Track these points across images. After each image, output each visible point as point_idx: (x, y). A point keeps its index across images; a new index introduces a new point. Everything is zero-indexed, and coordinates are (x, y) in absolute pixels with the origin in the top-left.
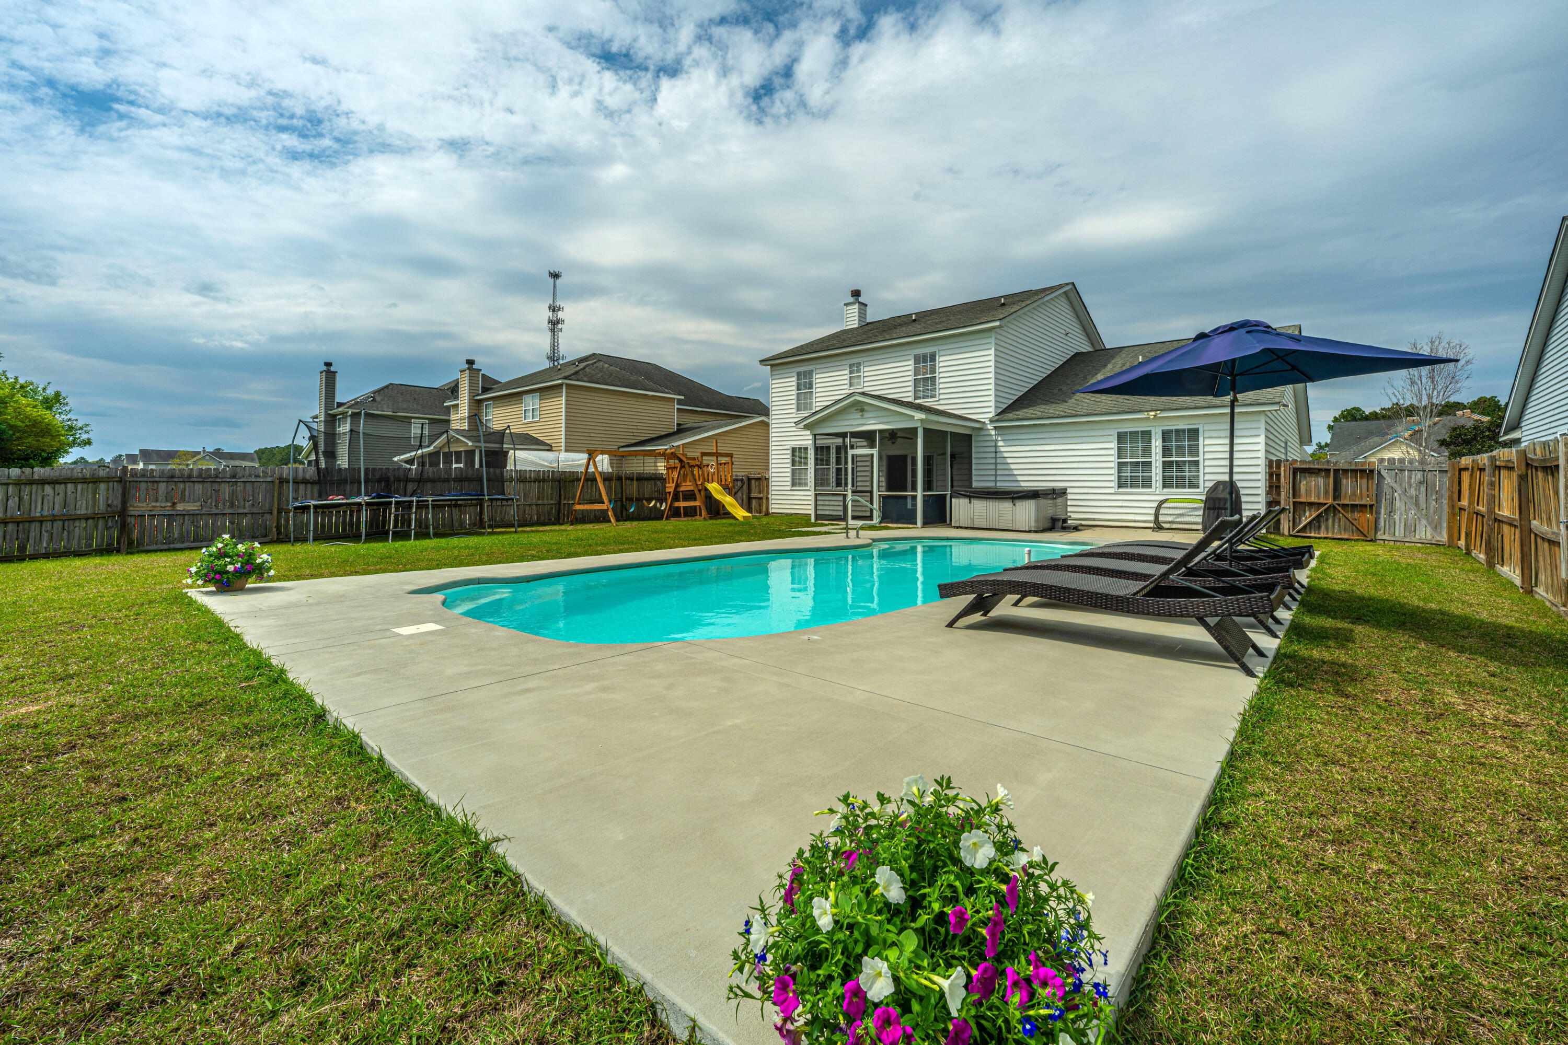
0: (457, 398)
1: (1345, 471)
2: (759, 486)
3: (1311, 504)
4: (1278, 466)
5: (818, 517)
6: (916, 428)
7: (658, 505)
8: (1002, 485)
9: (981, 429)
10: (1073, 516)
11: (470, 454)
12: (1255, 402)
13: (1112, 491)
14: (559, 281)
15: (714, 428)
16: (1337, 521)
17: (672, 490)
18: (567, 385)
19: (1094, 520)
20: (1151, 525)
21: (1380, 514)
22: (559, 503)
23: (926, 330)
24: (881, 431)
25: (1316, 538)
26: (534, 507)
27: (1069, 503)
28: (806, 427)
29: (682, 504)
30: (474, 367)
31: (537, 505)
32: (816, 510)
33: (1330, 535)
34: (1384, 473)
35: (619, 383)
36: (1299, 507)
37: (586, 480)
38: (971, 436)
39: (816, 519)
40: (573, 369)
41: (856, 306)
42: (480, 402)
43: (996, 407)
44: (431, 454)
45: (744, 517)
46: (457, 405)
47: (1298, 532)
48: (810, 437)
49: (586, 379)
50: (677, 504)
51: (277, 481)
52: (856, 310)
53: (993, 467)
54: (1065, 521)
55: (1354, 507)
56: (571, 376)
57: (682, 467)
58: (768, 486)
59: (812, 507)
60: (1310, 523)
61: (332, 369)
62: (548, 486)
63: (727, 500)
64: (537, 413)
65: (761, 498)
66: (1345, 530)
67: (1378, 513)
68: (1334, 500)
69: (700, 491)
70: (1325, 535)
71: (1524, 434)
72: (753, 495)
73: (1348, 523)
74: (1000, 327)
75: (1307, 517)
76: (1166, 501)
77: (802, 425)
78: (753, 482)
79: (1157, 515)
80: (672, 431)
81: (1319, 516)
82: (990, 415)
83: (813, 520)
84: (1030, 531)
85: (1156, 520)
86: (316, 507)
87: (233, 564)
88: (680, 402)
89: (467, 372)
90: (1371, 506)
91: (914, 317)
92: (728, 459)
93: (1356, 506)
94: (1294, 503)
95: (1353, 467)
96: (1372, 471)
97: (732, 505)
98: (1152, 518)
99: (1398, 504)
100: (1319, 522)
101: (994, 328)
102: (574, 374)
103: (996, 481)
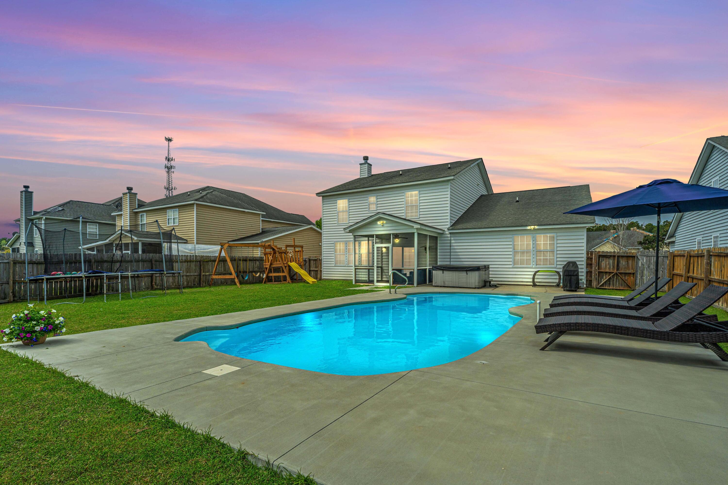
0: (121, 210)
1: (622, 257)
2: (316, 264)
3: (606, 273)
4: (591, 254)
5: (357, 281)
6: (414, 233)
7: (262, 275)
8: (454, 264)
9: (442, 234)
10: (494, 279)
11: (135, 245)
12: (582, 222)
13: (511, 266)
14: (171, 143)
15: (284, 231)
16: (618, 281)
17: (268, 267)
18: (197, 204)
19: (501, 281)
20: (532, 284)
21: (637, 277)
22: (200, 275)
23: (408, 180)
24: (393, 234)
25: (608, 289)
26: (185, 277)
27: (490, 273)
28: (350, 232)
29: (273, 274)
30: (132, 192)
31: (186, 276)
32: (355, 277)
33: (614, 288)
34: (639, 257)
35: (228, 204)
36: (601, 274)
37: (220, 261)
38: (437, 237)
39: (356, 282)
40: (198, 196)
41: (366, 165)
42: (137, 213)
43: (451, 222)
44: (106, 245)
45: (313, 282)
46: (121, 215)
47: (600, 286)
48: (352, 237)
49: (208, 201)
50: (271, 275)
51: (12, 263)
52: (366, 168)
53: (449, 254)
54: (490, 282)
55: (625, 274)
56: (199, 199)
57: (275, 253)
58: (321, 264)
59: (353, 276)
60: (605, 282)
61: (29, 190)
62: (193, 265)
63: (303, 273)
64: (177, 221)
65: (317, 271)
66: (621, 285)
67: (636, 277)
68: (617, 271)
69: (285, 267)
70: (612, 288)
71: (677, 239)
72: (311, 269)
73: (623, 282)
74: (453, 179)
75: (605, 279)
76: (538, 271)
77: (348, 230)
78: (312, 261)
79: (534, 278)
80: (259, 232)
81: (610, 278)
82: (448, 227)
83: (354, 283)
84: (475, 288)
85: (533, 282)
86: (47, 279)
87: (39, 326)
88: (263, 216)
89: (128, 194)
90: (633, 274)
91: (401, 173)
92: (300, 249)
93: (627, 273)
94: (598, 272)
95: (626, 255)
96: (634, 257)
97: (305, 275)
98: (531, 280)
99: (645, 272)
100: (610, 281)
101: (449, 180)
102: (201, 198)
103: (450, 261)
